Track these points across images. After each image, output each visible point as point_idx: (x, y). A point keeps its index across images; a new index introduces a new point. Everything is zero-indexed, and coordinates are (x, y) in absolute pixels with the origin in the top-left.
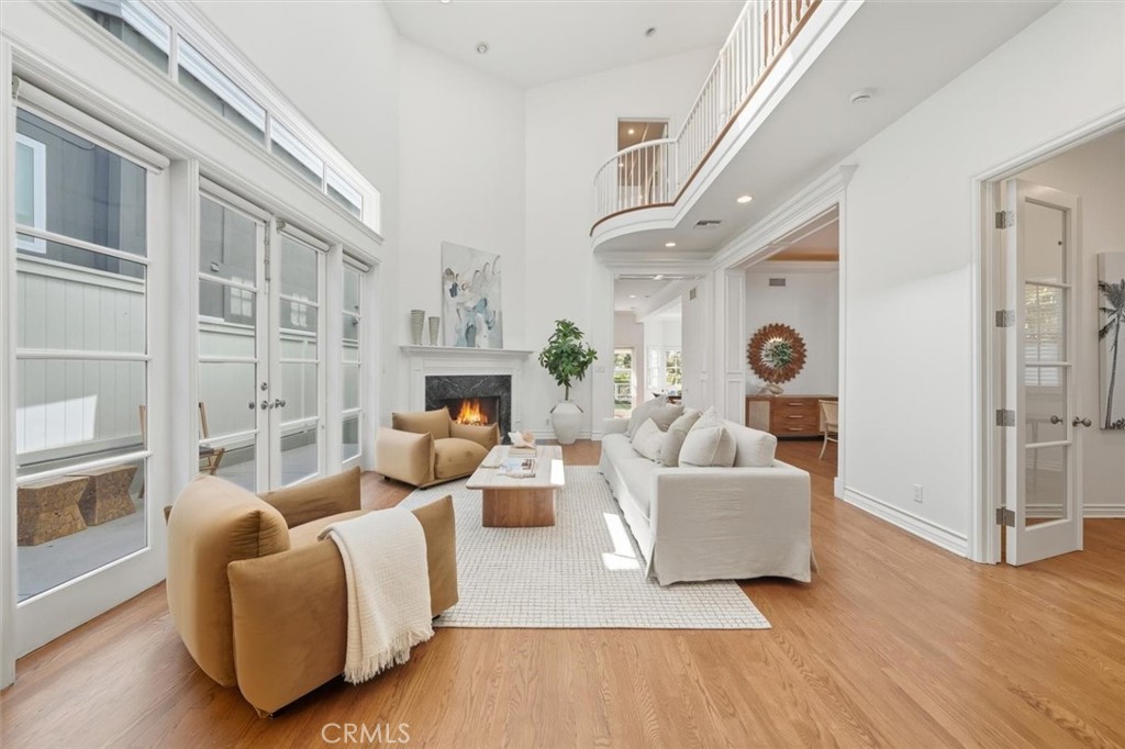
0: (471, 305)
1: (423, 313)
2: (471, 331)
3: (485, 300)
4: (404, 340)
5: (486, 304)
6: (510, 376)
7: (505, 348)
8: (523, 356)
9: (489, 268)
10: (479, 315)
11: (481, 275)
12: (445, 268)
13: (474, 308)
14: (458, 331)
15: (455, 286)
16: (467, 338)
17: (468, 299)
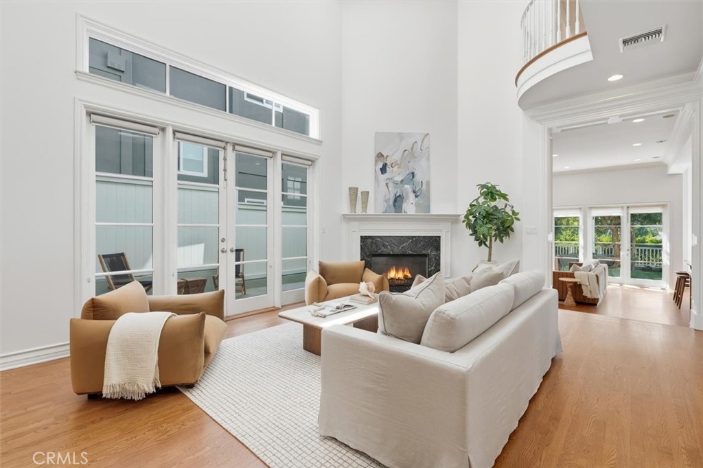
0: (399, 179)
1: (357, 189)
2: (398, 201)
3: (413, 173)
4: (345, 209)
5: (413, 177)
6: (439, 237)
7: (431, 213)
8: (453, 219)
9: (417, 147)
10: (406, 186)
11: (411, 154)
12: (377, 152)
13: (402, 181)
14: (387, 201)
15: (385, 166)
16: (394, 206)
17: (397, 174)
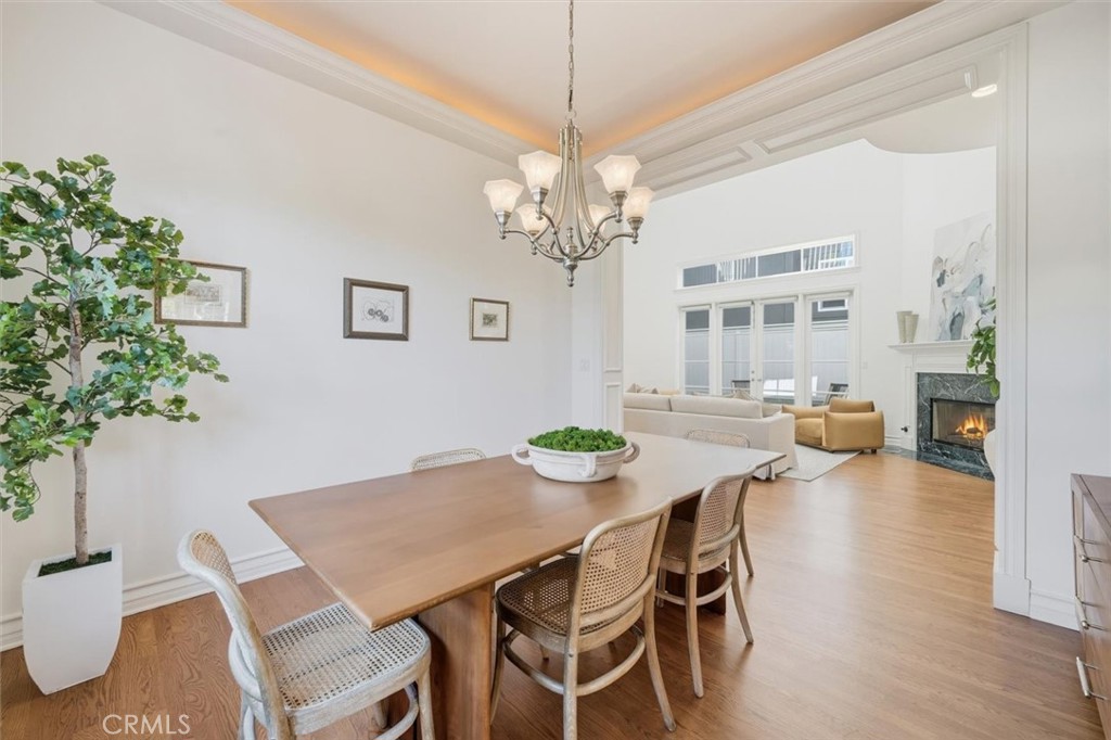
0: (959, 289)
2: (957, 321)
3: (981, 276)
5: (981, 283)
13: (964, 292)
14: (941, 324)
15: (943, 274)
16: (951, 330)
17: (958, 283)
